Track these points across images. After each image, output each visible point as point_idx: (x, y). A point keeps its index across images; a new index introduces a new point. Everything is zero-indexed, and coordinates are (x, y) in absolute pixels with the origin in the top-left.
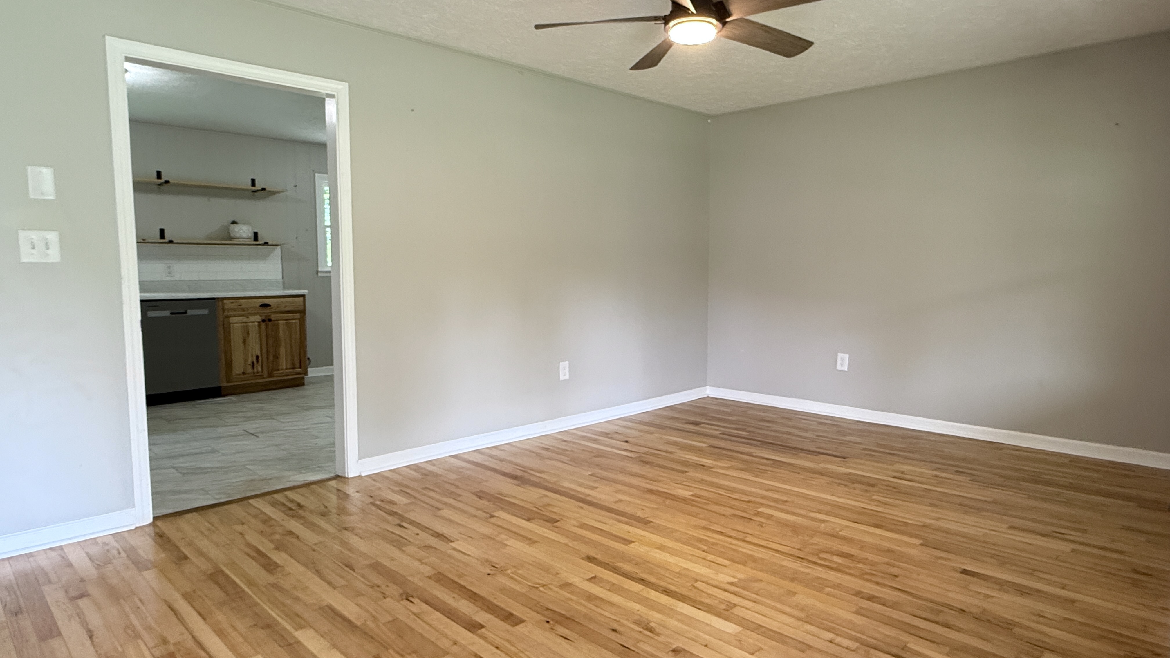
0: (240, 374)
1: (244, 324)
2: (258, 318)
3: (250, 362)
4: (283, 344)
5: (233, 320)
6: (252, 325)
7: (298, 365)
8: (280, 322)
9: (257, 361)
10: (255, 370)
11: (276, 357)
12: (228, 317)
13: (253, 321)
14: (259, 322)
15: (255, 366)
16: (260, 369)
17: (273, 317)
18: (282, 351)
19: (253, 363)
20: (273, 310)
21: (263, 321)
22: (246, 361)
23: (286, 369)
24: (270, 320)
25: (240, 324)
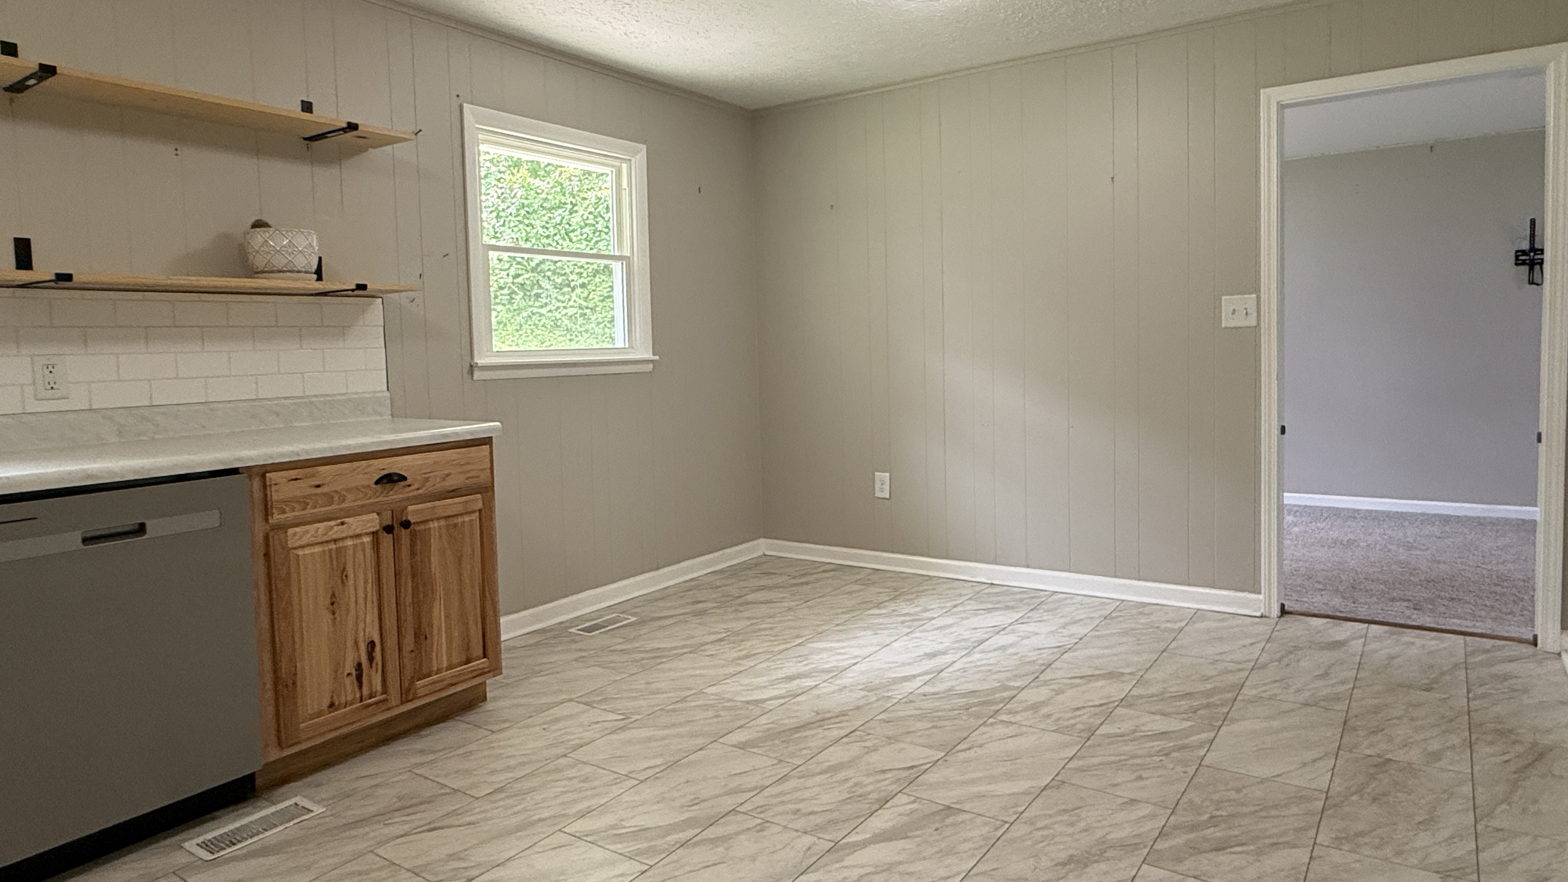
0: (319, 714)
1: (333, 546)
2: (371, 522)
3: (349, 667)
4: (440, 591)
5: (297, 536)
6: (355, 546)
7: (478, 651)
8: (431, 525)
9: (371, 659)
10: (366, 691)
11: (421, 636)
12: (283, 528)
13: (358, 531)
14: (374, 534)
15: (365, 679)
16: (378, 685)
17: (413, 513)
18: (438, 613)
19: (359, 666)
20: (410, 493)
21: (389, 529)
22: (337, 666)
23: (450, 667)
24: (406, 524)
25: (317, 549)
